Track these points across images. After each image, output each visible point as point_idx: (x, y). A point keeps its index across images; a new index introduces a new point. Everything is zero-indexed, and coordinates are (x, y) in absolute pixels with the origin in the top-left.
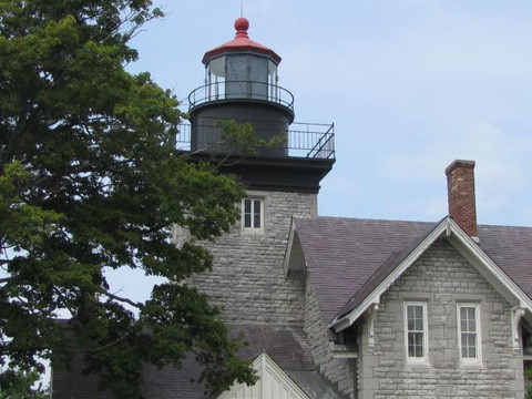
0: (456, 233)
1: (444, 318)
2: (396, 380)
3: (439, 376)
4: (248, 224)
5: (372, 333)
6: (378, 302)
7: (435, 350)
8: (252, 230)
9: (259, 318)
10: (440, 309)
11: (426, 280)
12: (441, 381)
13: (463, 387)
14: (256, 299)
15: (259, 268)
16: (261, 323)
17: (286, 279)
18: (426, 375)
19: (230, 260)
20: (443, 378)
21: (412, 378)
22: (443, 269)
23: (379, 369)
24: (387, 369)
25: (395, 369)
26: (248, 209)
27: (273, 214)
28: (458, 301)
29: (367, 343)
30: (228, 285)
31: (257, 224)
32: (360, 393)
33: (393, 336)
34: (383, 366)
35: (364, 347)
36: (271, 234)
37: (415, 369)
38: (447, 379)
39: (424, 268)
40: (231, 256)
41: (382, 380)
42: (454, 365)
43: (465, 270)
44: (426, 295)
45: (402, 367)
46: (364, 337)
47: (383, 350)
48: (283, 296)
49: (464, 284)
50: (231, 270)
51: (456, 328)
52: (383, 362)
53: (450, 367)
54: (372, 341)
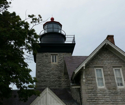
0: (109, 44)
1: (109, 72)
2: (94, 94)
3: (110, 92)
4: (53, 61)
5: (84, 78)
6: (85, 66)
7: (108, 83)
8: (54, 63)
9: (57, 86)
10: (108, 70)
11: (101, 61)
12: (111, 94)
13: (120, 96)
14: (56, 81)
15: (56, 73)
16: (57, 88)
17: (64, 75)
18: (105, 92)
19: (48, 71)
20: (112, 93)
21: (100, 93)
22: (107, 57)
23: (88, 90)
24: (91, 90)
25: (94, 90)
26: (53, 58)
27: (60, 58)
28: (114, 67)
29: (83, 81)
30: (48, 78)
31: (56, 62)
32: (82, 100)
33: (92, 79)
34: (89, 89)
35: (82, 83)
36: (59, 64)
37: (101, 90)
38: (114, 93)
39: (100, 57)
40: (48, 70)
41: (89, 94)
42: (115, 88)
43: (114, 57)
44: (102, 65)
45: (96, 89)
46: (81, 79)
47: (89, 84)
48: (63, 80)
49: (115, 62)
50: (48, 73)
51: (114, 75)
52: (89, 88)
53: (114, 89)
54: (84, 80)
